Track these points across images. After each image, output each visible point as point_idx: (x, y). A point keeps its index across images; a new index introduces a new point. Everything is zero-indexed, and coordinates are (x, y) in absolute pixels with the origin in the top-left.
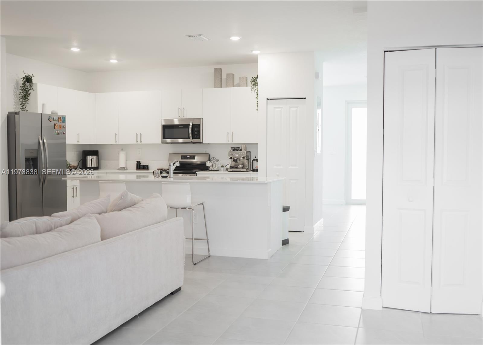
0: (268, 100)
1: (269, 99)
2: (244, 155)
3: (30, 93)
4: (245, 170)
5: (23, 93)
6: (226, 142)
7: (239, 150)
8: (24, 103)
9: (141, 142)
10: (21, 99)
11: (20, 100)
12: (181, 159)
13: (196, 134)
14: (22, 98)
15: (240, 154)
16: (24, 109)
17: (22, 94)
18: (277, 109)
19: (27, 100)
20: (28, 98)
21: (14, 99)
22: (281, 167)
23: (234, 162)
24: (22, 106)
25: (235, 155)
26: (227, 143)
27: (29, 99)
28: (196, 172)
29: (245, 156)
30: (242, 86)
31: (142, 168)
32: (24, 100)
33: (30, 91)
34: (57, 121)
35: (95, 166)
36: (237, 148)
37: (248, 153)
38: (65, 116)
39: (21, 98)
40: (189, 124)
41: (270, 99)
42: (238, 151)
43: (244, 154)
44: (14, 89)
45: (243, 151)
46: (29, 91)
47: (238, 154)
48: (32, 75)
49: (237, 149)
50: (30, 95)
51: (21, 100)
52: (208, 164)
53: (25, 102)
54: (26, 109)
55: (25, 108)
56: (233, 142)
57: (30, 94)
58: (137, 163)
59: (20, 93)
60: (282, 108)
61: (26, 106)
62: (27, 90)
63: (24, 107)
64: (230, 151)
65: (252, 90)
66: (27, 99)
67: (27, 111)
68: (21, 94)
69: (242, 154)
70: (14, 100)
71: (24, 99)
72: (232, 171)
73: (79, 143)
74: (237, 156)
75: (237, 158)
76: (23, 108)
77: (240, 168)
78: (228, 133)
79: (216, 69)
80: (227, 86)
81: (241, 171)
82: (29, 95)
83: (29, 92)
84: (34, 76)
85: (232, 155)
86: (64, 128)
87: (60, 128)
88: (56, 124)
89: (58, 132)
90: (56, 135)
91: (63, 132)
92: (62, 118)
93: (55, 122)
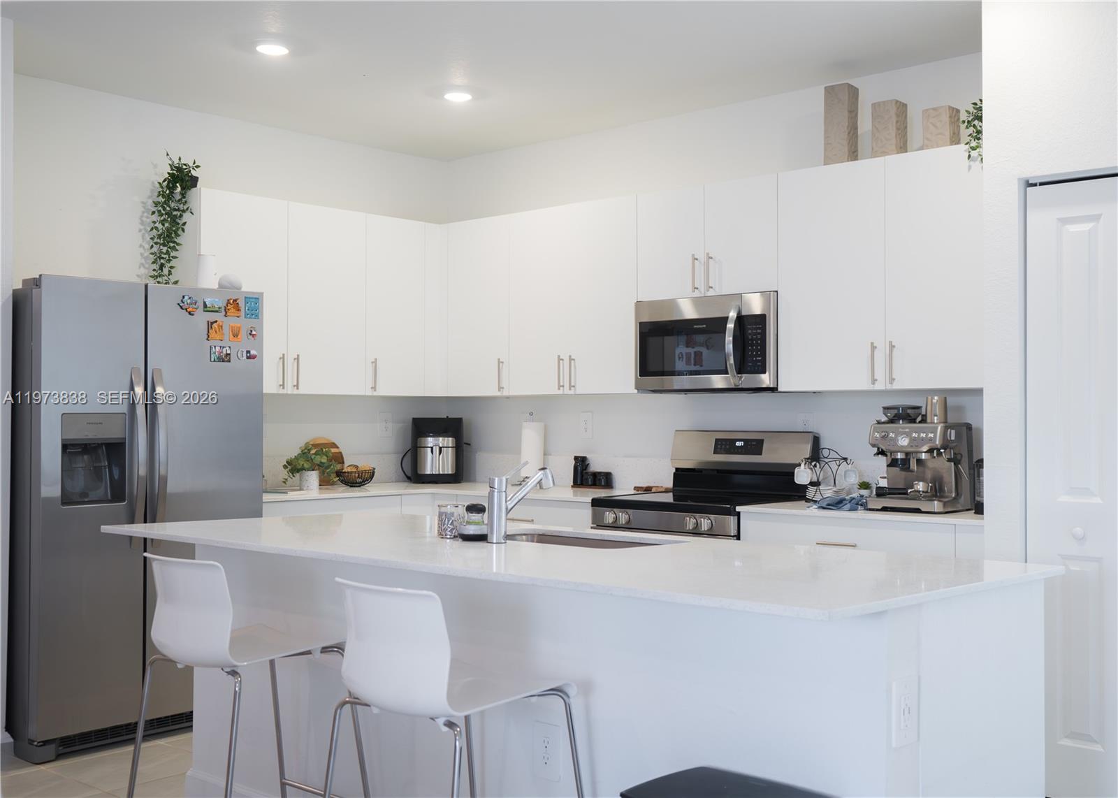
0: (1029, 189)
1: (1035, 185)
2: (931, 440)
3: (184, 224)
4: (936, 505)
5: (163, 225)
6: (863, 384)
7: (919, 419)
8: (163, 258)
9: (571, 387)
10: (156, 243)
11: (152, 247)
12: (715, 452)
13: (752, 356)
14: (159, 241)
15: (914, 435)
16: (165, 278)
17: (160, 226)
18: (1073, 228)
19: (174, 249)
20: (178, 240)
21: (141, 246)
22: (1097, 500)
23: (895, 470)
24: (156, 267)
25: (895, 440)
26: (871, 387)
27: (178, 244)
28: (738, 509)
29: (938, 442)
30: (932, 147)
31: (590, 483)
32: (165, 249)
33: (186, 217)
34: (224, 313)
35: (450, 472)
36: (909, 411)
37: (953, 432)
38: (262, 294)
39: (156, 240)
40: (727, 318)
41: (1042, 184)
42: (913, 421)
43: (932, 435)
44: (143, 212)
45: (932, 423)
46: (181, 216)
47: (908, 435)
48: (194, 163)
49: (909, 415)
50: (183, 230)
51: (155, 249)
52: (803, 476)
53: (168, 253)
54: (173, 278)
55: (170, 273)
56: (896, 386)
57: (185, 227)
58: (576, 463)
59: (152, 225)
60: (1096, 218)
61: (171, 267)
62: (175, 213)
63: (166, 271)
64: (879, 422)
65: (969, 156)
66: (172, 245)
67: (176, 283)
68: (156, 228)
69: (923, 435)
70: (142, 250)
71: (164, 245)
72: (885, 509)
73: (375, 394)
74: (904, 442)
75: (907, 454)
76: (160, 276)
77: (917, 496)
78: (873, 348)
79: (830, 92)
80: (874, 154)
81: (917, 511)
82: (180, 232)
83: (184, 220)
84: (198, 167)
85: (885, 437)
86: (253, 336)
87: (235, 335)
88: (212, 323)
89: (224, 349)
90: (215, 361)
91: (248, 352)
92: (241, 303)
93: (212, 317)
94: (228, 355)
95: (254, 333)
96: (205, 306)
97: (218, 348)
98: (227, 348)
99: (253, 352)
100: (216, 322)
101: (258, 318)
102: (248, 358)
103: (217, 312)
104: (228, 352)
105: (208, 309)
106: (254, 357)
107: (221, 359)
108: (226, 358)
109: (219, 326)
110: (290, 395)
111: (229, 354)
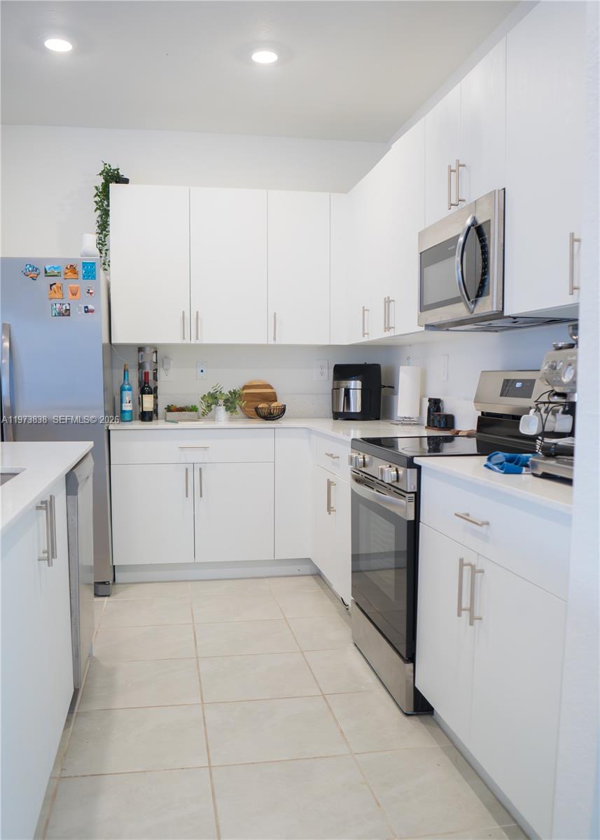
25: (560, 374)
34: (62, 276)
35: (358, 411)
74: (570, 376)
86: (91, 293)
87: (74, 294)
88: (51, 285)
89: (64, 306)
90: (55, 315)
91: (87, 307)
92: (80, 269)
93: (52, 280)
94: (67, 310)
95: (91, 291)
96: (46, 272)
97: (58, 306)
98: (67, 305)
99: (91, 307)
100: (55, 284)
101: (95, 279)
102: (86, 312)
103: (56, 276)
104: (68, 308)
105: (48, 274)
106: (92, 311)
107: (61, 314)
108: (67, 313)
109: (57, 287)
110: (193, 344)
111: (69, 310)
